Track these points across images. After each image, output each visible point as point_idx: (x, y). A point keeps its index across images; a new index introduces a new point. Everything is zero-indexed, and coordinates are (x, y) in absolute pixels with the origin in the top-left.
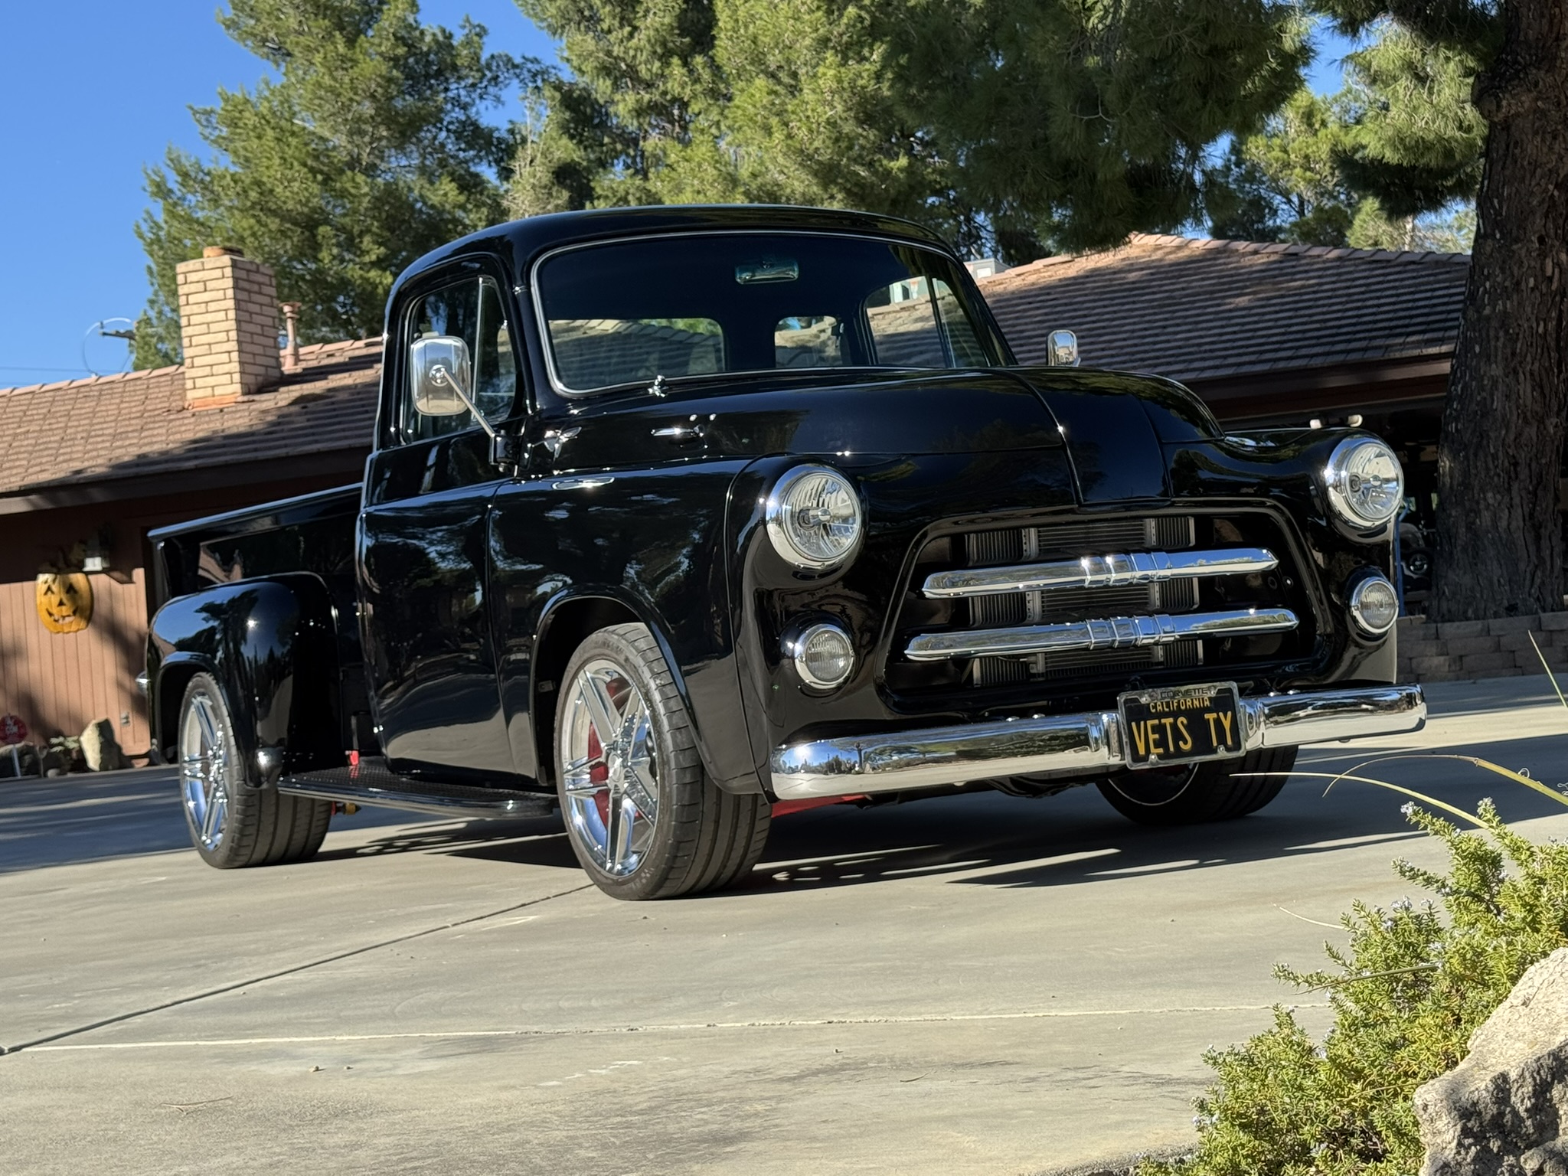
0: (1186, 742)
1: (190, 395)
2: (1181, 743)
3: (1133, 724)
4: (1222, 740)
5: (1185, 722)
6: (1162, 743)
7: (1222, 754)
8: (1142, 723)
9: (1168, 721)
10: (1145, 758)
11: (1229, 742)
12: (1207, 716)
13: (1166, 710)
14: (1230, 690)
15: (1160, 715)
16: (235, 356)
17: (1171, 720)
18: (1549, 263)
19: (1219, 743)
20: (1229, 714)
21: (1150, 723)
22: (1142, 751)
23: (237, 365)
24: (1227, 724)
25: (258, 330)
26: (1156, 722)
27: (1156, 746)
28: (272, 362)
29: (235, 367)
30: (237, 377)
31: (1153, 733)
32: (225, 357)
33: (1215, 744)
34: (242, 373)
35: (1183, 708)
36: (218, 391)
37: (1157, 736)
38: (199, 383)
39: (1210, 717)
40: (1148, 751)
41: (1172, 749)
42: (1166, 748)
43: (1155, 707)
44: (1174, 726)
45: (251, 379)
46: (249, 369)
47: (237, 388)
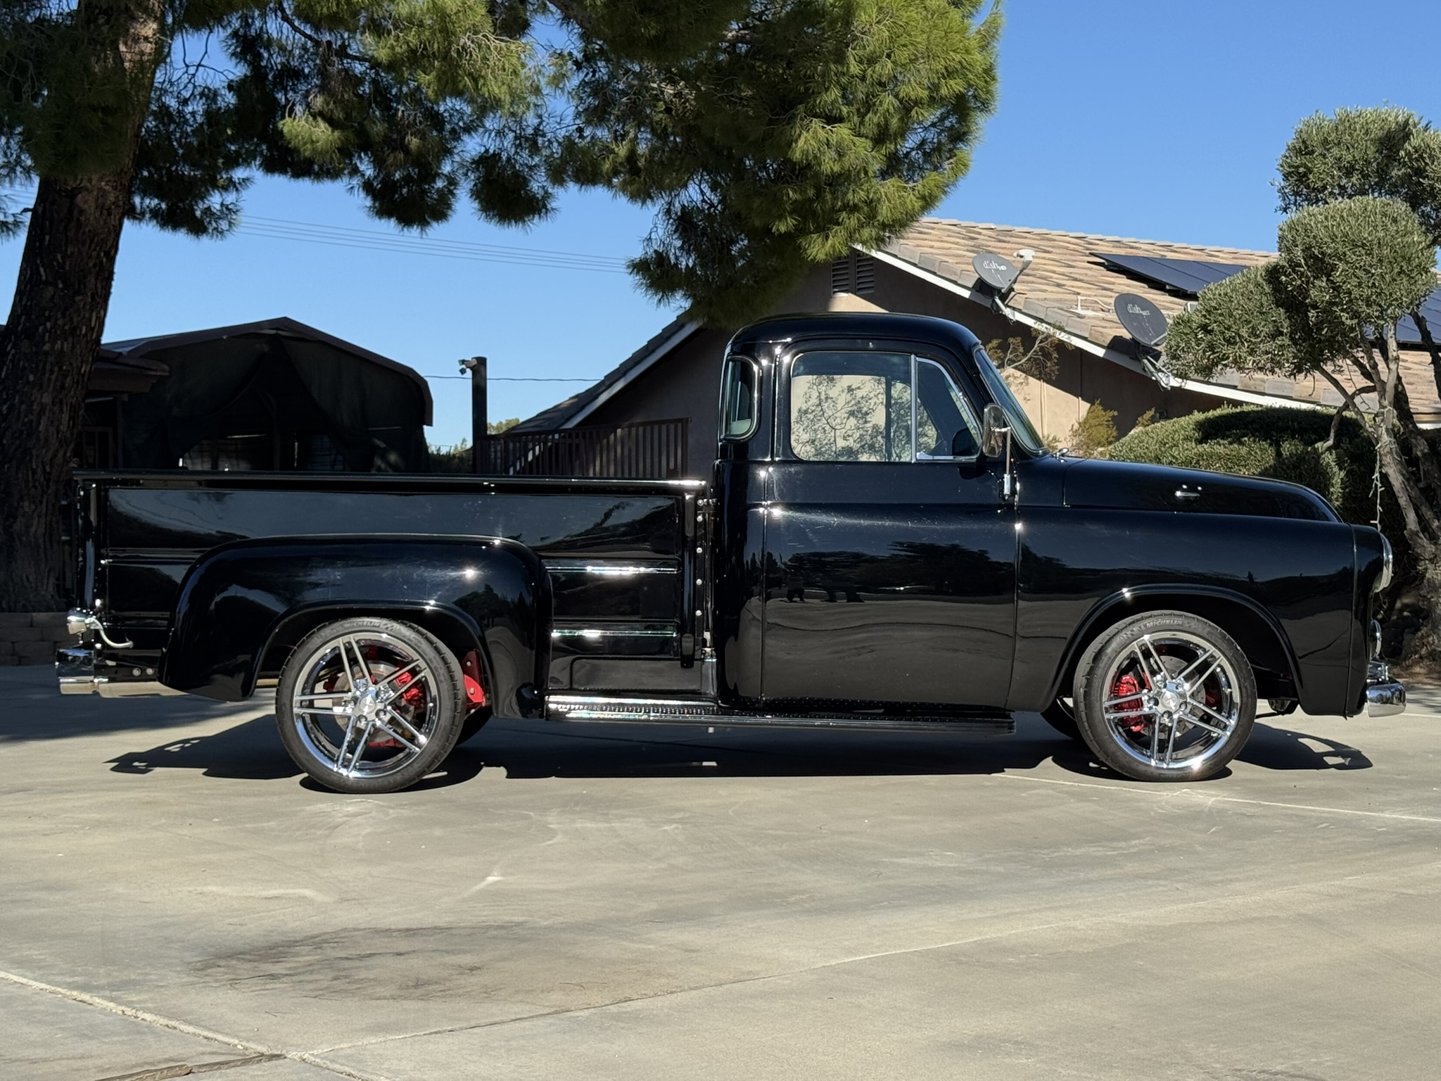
18: (94, 315)
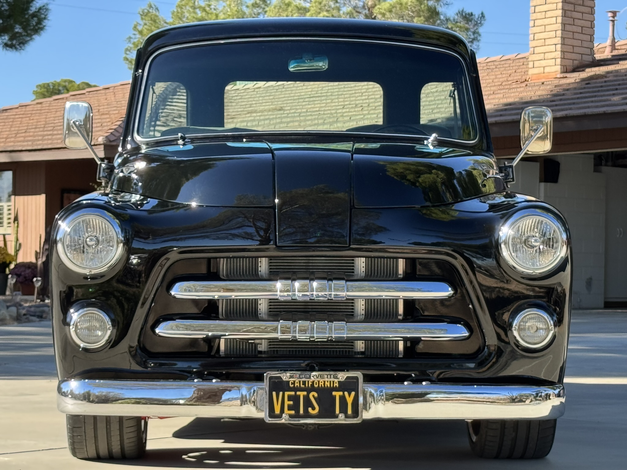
0: (314, 409)
1: (531, 72)
2: (310, 409)
3: (274, 394)
4: (344, 410)
5: (316, 395)
6: (295, 407)
7: (341, 419)
8: (281, 393)
9: (302, 394)
10: (280, 416)
11: (350, 412)
12: (334, 393)
13: (302, 386)
14: (357, 378)
15: (296, 389)
16: (559, 47)
17: (305, 393)
19: (341, 412)
20: (353, 394)
21: (287, 393)
22: (277, 411)
23: (559, 53)
24: (350, 400)
25: (579, 30)
26: (293, 393)
27: (290, 408)
28: (588, 51)
29: (558, 54)
30: (559, 61)
31: (289, 400)
32: (553, 48)
33: (337, 411)
34: (563, 58)
35: (316, 386)
36: (547, 70)
37: (291, 403)
38: (537, 64)
39: (337, 394)
40: (282, 411)
41: (301, 411)
42: (297, 411)
43: (294, 383)
44: (306, 398)
45: (569, 63)
46: (568, 55)
47: (558, 68)
